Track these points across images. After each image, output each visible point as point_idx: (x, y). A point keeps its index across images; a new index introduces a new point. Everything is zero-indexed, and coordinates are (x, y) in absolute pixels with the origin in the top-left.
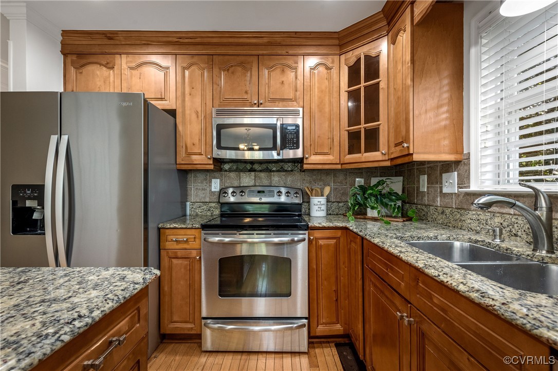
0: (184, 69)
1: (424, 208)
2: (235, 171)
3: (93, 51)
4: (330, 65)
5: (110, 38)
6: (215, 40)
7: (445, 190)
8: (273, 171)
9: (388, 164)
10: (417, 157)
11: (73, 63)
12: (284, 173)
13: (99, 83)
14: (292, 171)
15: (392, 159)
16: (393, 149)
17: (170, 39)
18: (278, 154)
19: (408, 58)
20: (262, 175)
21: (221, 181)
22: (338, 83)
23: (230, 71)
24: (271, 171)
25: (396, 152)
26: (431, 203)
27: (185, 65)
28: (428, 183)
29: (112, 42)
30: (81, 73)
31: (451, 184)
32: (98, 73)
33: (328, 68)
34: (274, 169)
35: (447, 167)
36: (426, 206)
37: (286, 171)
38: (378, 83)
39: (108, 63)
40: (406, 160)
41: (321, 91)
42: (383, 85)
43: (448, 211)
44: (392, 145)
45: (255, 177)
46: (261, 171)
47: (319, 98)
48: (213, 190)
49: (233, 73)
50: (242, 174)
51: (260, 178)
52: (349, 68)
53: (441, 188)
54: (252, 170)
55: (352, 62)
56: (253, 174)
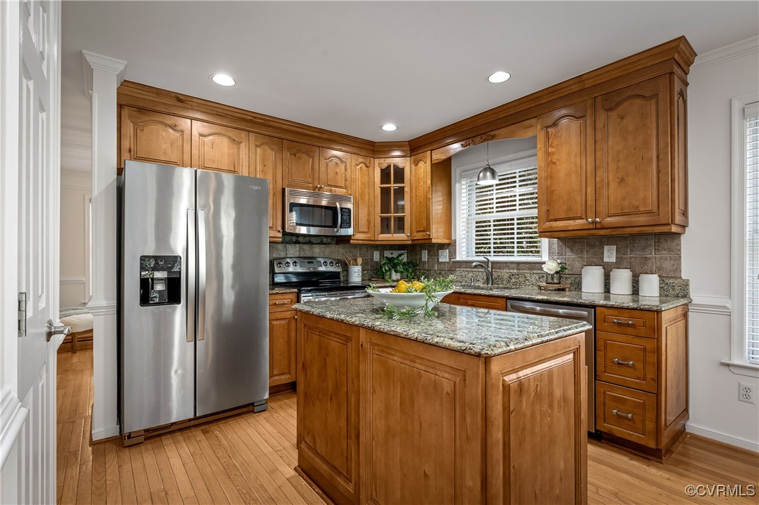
0: (257, 146)
1: (426, 271)
3: (158, 109)
4: (368, 165)
5: (180, 101)
6: (286, 127)
7: (441, 260)
8: (315, 244)
9: (410, 242)
10: (434, 241)
11: (130, 117)
12: (323, 246)
13: (164, 146)
14: (329, 244)
15: (412, 240)
16: (415, 234)
17: (245, 117)
18: (338, 231)
19: (429, 182)
20: (306, 247)
22: (373, 179)
23: (297, 156)
24: (313, 244)
25: (419, 236)
26: (431, 268)
27: (258, 143)
28: (428, 256)
29: (182, 104)
30: (143, 130)
31: (444, 257)
33: (367, 167)
35: (442, 246)
36: (427, 270)
37: (325, 244)
38: (403, 187)
39: (176, 126)
40: (427, 241)
41: (363, 184)
42: (407, 189)
43: (443, 272)
44: (414, 230)
46: (304, 243)
47: (362, 188)
49: (299, 158)
50: (288, 246)
52: (381, 170)
53: (438, 259)
54: (297, 242)
55: (384, 166)
56: (297, 245)
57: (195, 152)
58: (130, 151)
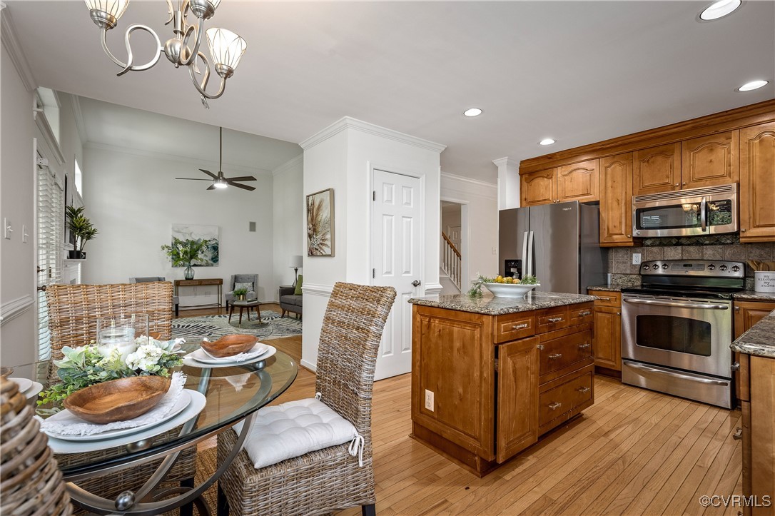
0: (606, 168)
2: (658, 246)
3: (538, 169)
5: (550, 158)
6: (634, 139)
8: (706, 245)
12: (721, 246)
13: (542, 191)
14: (732, 244)
18: (704, 230)
20: (692, 248)
21: (643, 255)
23: (650, 162)
24: (703, 244)
27: (607, 165)
29: (551, 160)
30: (532, 185)
32: (542, 183)
34: (707, 242)
37: (724, 244)
39: (548, 175)
45: (682, 251)
46: (689, 245)
48: (634, 263)
49: (653, 162)
50: (666, 248)
51: (689, 252)
54: (677, 244)
56: (679, 248)
57: (560, 188)
58: (526, 199)
